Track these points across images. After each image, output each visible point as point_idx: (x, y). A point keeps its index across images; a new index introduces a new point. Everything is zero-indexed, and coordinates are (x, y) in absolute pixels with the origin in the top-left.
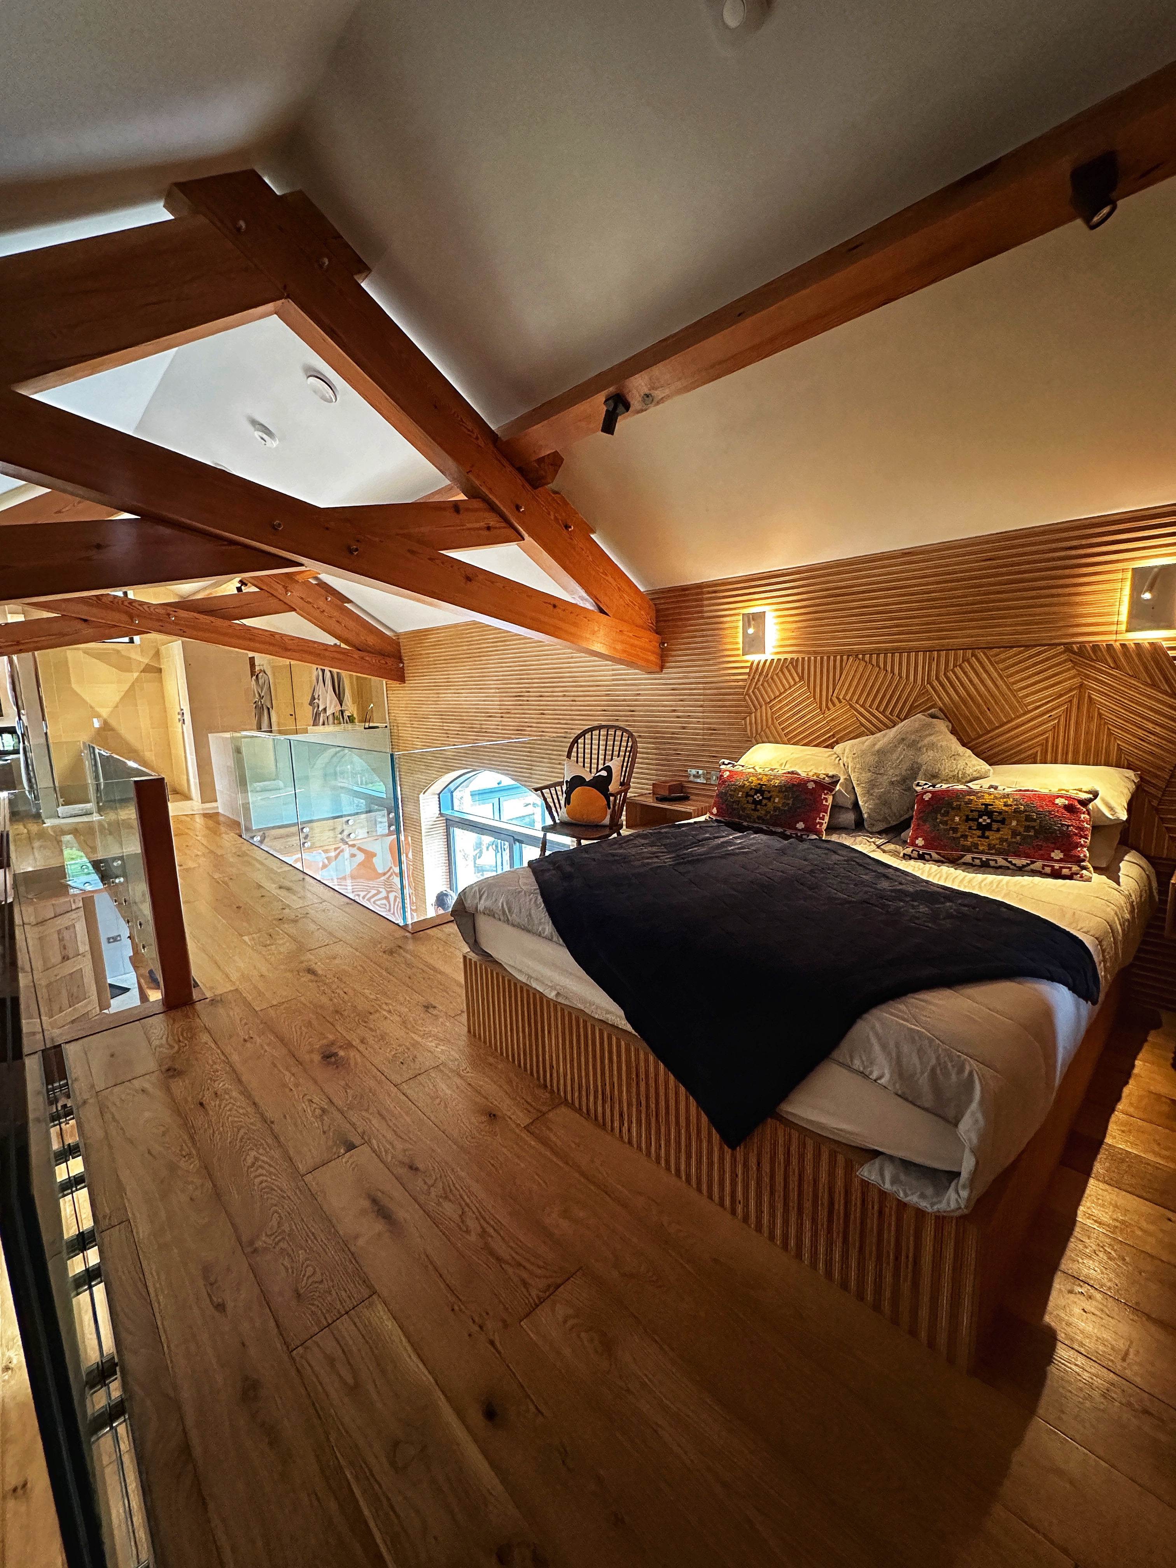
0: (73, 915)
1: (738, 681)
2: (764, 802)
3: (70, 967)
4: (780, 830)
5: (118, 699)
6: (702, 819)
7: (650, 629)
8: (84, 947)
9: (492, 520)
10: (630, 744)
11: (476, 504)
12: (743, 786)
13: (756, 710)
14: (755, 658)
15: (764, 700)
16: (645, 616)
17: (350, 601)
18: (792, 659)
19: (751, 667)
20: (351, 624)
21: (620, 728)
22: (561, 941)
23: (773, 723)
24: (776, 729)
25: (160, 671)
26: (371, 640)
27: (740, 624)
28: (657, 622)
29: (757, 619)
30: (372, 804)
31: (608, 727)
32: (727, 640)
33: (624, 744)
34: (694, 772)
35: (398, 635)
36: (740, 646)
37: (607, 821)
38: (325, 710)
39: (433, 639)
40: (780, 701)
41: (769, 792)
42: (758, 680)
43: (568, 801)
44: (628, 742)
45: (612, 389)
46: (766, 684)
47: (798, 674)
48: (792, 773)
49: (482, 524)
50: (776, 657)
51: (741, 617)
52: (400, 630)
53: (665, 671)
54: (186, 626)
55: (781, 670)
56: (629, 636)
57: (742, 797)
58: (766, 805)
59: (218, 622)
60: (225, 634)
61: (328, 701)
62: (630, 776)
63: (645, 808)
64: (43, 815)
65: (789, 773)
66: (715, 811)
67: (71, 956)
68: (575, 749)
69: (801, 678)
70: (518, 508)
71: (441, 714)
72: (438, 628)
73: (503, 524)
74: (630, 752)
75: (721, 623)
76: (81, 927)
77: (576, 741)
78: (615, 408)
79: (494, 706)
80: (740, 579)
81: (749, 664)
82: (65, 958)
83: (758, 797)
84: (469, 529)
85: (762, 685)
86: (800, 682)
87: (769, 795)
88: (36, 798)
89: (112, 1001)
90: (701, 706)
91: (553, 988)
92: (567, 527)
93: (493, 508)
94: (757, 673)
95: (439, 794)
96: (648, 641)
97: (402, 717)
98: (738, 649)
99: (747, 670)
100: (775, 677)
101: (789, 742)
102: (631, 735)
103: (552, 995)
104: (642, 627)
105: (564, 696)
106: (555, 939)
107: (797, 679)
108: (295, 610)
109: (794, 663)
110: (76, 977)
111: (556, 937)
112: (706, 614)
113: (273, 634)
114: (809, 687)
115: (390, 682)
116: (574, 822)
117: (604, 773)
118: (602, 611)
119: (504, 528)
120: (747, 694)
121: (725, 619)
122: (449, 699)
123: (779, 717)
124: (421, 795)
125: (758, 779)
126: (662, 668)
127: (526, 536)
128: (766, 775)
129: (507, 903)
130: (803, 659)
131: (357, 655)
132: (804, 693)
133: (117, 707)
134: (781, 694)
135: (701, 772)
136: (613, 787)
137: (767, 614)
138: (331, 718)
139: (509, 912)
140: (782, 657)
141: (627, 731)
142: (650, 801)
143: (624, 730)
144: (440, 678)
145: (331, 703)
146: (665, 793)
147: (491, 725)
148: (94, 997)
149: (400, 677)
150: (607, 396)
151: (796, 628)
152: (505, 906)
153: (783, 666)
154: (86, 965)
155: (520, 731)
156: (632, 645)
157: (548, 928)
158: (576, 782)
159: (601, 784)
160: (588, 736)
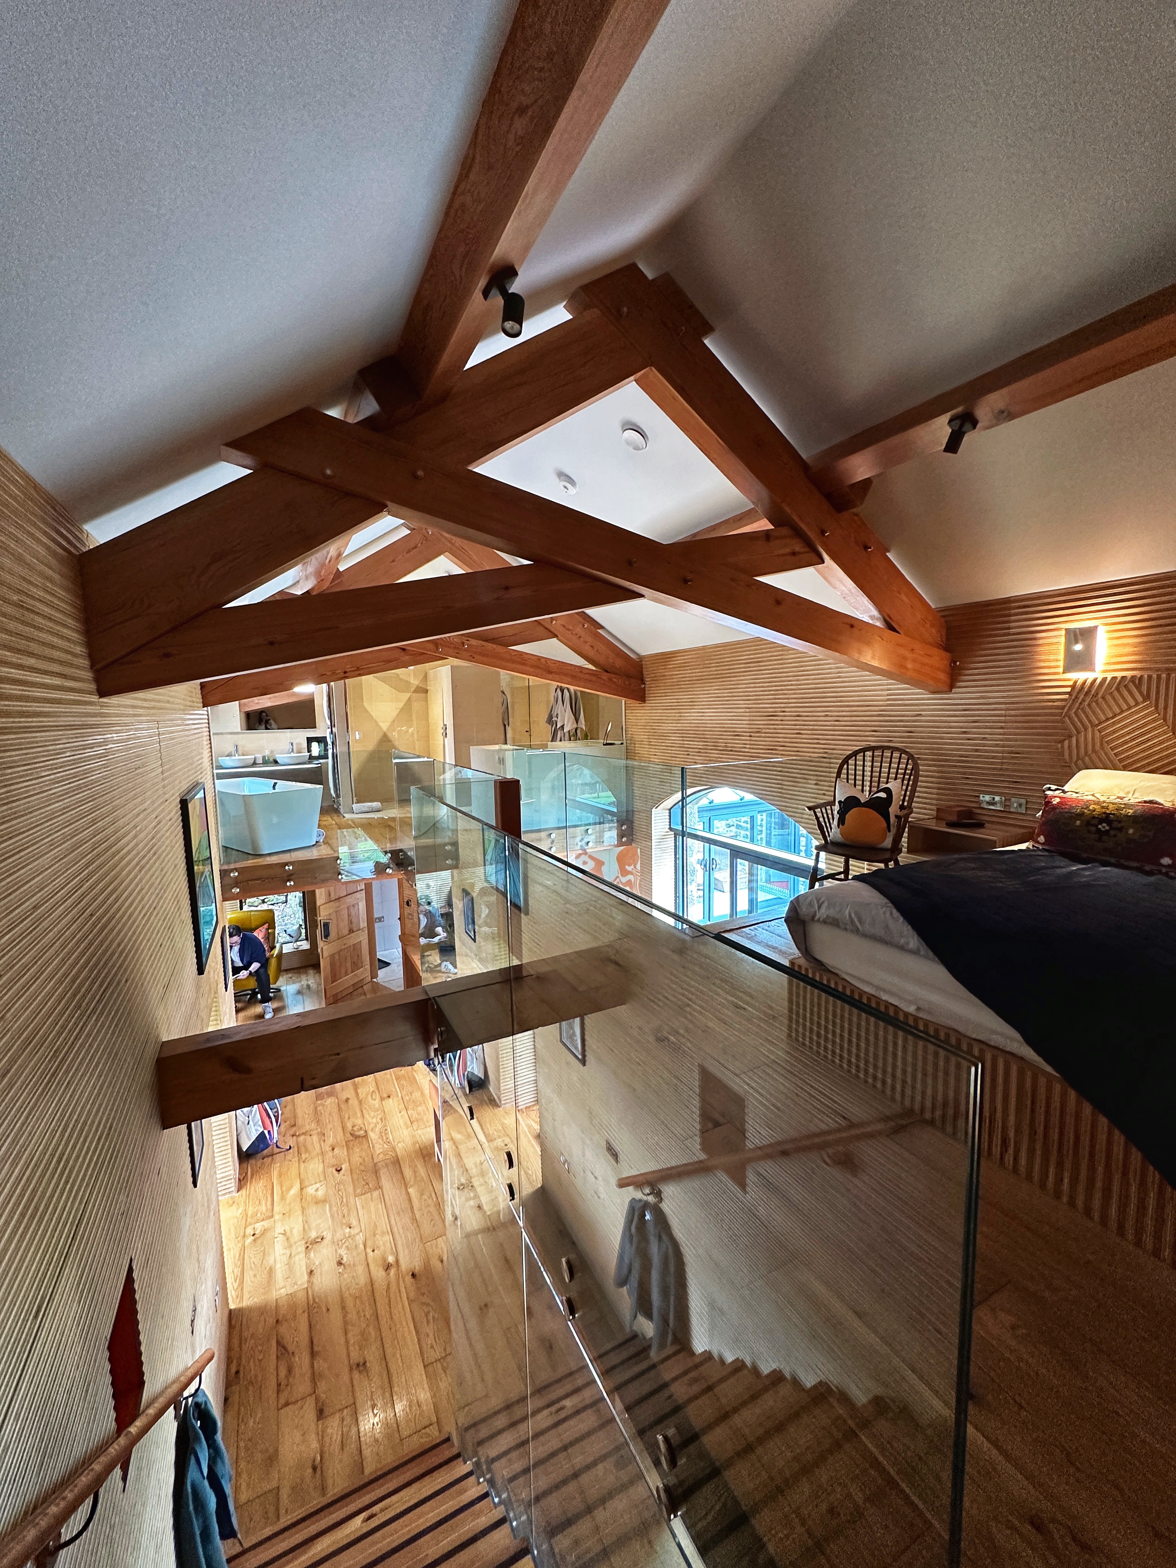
0: (358, 895)
1: (1053, 701)
2: (1112, 833)
3: (353, 940)
4: (1135, 864)
5: (395, 714)
6: (1023, 846)
7: (938, 646)
8: (363, 924)
9: (798, 547)
10: (910, 767)
11: (784, 531)
12: (1082, 814)
13: (1078, 732)
14: (1080, 676)
15: (1090, 721)
16: (933, 633)
17: (602, 627)
18: (1133, 677)
19: (1073, 687)
20: (602, 647)
21: (897, 749)
22: (931, 954)
23: (1103, 749)
24: (1106, 754)
25: (426, 691)
26: (619, 663)
27: (1063, 640)
28: (947, 639)
29: (1087, 635)
30: (602, 816)
31: (883, 748)
32: (1043, 657)
33: (902, 766)
34: (987, 798)
35: (641, 658)
36: (1061, 663)
37: (888, 843)
38: (562, 727)
39: (679, 660)
40: (1114, 724)
41: (1120, 822)
42: (1083, 700)
43: (841, 821)
44: (907, 764)
45: (959, 410)
46: (1094, 704)
47: (1141, 693)
48: (1151, 802)
49: (788, 550)
50: (1109, 676)
51: (1063, 632)
52: (643, 653)
53: (954, 690)
54: (475, 653)
55: (1118, 689)
56: (919, 654)
57: (1080, 826)
58: (1115, 836)
59: (499, 649)
60: (502, 659)
61: (566, 720)
62: (911, 801)
63: (928, 832)
64: (342, 811)
65: (1145, 802)
66: (1042, 839)
67: (355, 929)
68: (844, 771)
69: (1147, 697)
70: (823, 532)
71: (683, 734)
72: (685, 651)
73: (806, 549)
74: (910, 775)
75: (1035, 639)
76: (362, 905)
77: (846, 761)
78: (961, 426)
79: (742, 725)
80: (1064, 591)
81: (1071, 683)
82: (351, 931)
83: (1104, 827)
84: (778, 556)
85: (1089, 705)
86: (1144, 701)
87: (1120, 826)
88: (338, 796)
89: (379, 972)
90: (1002, 728)
91: (910, 1002)
92: (866, 548)
93: (798, 534)
94: (1079, 693)
95: (670, 810)
96: (938, 659)
97: (640, 735)
98: (1057, 667)
99: (1069, 690)
100: (1109, 698)
101: (1125, 768)
102: (910, 757)
103: (911, 1009)
104: (931, 644)
105: (827, 716)
106: (922, 953)
107: (1140, 699)
108: (555, 636)
109: (1136, 682)
110: (357, 947)
111: (924, 949)
112: (1012, 631)
113: (539, 658)
114: (1157, 707)
115: (630, 701)
116: (847, 842)
117: (883, 795)
118: (891, 628)
119: (806, 552)
120: (1068, 715)
121: (1039, 635)
122: (692, 716)
123: (1113, 740)
124: (654, 810)
125: (1103, 807)
126: (951, 686)
127: (826, 556)
128: (1113, 804)
129: (856, 913)
130: (1150, 677)
131: (605, 676)
132: (1151, 713)
133: (394, 721)
134: (1115, 716)
135: (997, 798)
136: (893, 810)
137: (1099, 628)
138: (567, 735)
139: (860, 922)
140: (1119, 675)
141: (906, 753)
142: (933, 825)
143: (902, 751)
144: (684, 697)
145: (569, 720)
146: (953, 818)
147: (738, 744)
148: (368, 967)
149: (641, 696)
150: (952, 416)
151: (1140, 643)
152: (853, 915)
153: (1120, 685)
154: (363, 938)
155: (772, 749)
156: (923, 664)
157: (913, 941)
158: (850, 803)
159: (880, 806)
160: (860, 757)
